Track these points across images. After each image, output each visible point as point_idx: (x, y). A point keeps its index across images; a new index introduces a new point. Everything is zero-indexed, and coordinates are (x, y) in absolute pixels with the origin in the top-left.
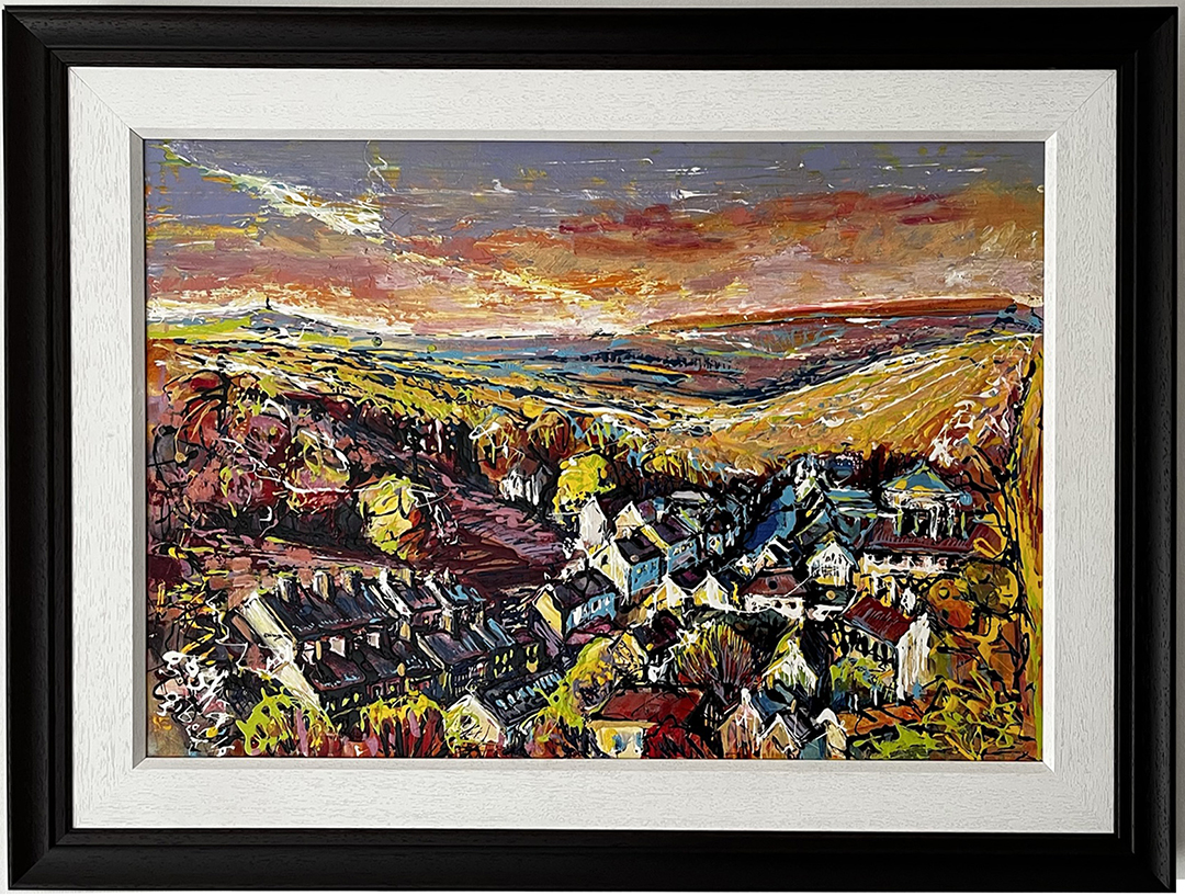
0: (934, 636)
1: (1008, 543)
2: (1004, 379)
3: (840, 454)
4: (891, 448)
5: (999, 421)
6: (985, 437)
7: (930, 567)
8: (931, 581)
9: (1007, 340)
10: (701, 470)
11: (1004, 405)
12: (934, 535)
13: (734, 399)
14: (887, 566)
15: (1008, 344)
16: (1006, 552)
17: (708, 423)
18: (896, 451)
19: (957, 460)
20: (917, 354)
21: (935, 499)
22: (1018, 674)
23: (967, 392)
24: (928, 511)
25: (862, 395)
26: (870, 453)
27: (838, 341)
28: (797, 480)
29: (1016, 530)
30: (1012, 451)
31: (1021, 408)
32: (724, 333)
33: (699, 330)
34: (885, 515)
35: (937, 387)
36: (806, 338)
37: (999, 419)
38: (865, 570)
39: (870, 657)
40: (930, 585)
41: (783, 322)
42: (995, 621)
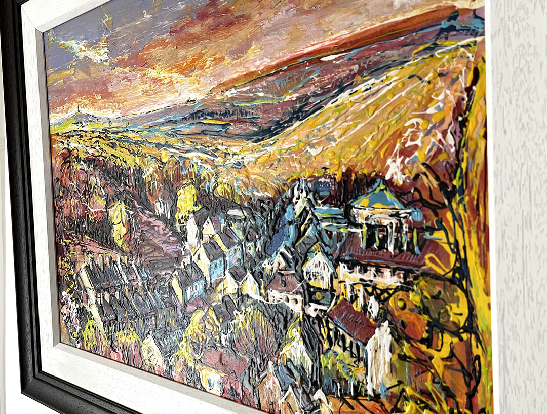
0: (395, 343)
1: (457, 260)
2: (448, 92)
3: (320, 177)
4: (356, 170)
5: (444, 137)
6: (432, 153)
7: (388, 280)
8: (391, 292)
9: (450, 51)
10: (241, 194)
11: (449, 118)
12: (391, 248)
13: (255, 138)
14: (356, 276)
15: (450, 55)
16: (455, 270)
17: (243, 158)
18: (360, 173)
19: (408, 178)
20: (373, 81)
21: (391, 216)
22: (471, 395)
23: (416, 110)
24: (386, 227)
25: (334, 123)
26: (341, 175)
27: (316, 79)
28: (294, 200)
29: (465, 247)
30: (458, 165)
31: (466, 120)
32: (248, 88)
33: (235, 88)
34: (353, 230)
35: (390, 109)
36: (295, 81)
37: (444, 133)
38: (341, 278)
39: (347, 353)
40: (390, 295)
41: (281, 71)
42: (447, 338)
